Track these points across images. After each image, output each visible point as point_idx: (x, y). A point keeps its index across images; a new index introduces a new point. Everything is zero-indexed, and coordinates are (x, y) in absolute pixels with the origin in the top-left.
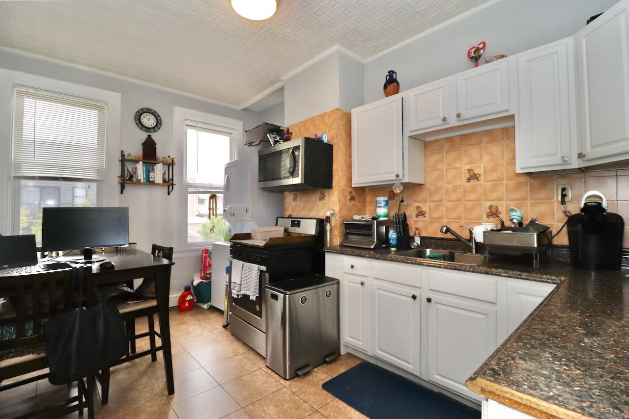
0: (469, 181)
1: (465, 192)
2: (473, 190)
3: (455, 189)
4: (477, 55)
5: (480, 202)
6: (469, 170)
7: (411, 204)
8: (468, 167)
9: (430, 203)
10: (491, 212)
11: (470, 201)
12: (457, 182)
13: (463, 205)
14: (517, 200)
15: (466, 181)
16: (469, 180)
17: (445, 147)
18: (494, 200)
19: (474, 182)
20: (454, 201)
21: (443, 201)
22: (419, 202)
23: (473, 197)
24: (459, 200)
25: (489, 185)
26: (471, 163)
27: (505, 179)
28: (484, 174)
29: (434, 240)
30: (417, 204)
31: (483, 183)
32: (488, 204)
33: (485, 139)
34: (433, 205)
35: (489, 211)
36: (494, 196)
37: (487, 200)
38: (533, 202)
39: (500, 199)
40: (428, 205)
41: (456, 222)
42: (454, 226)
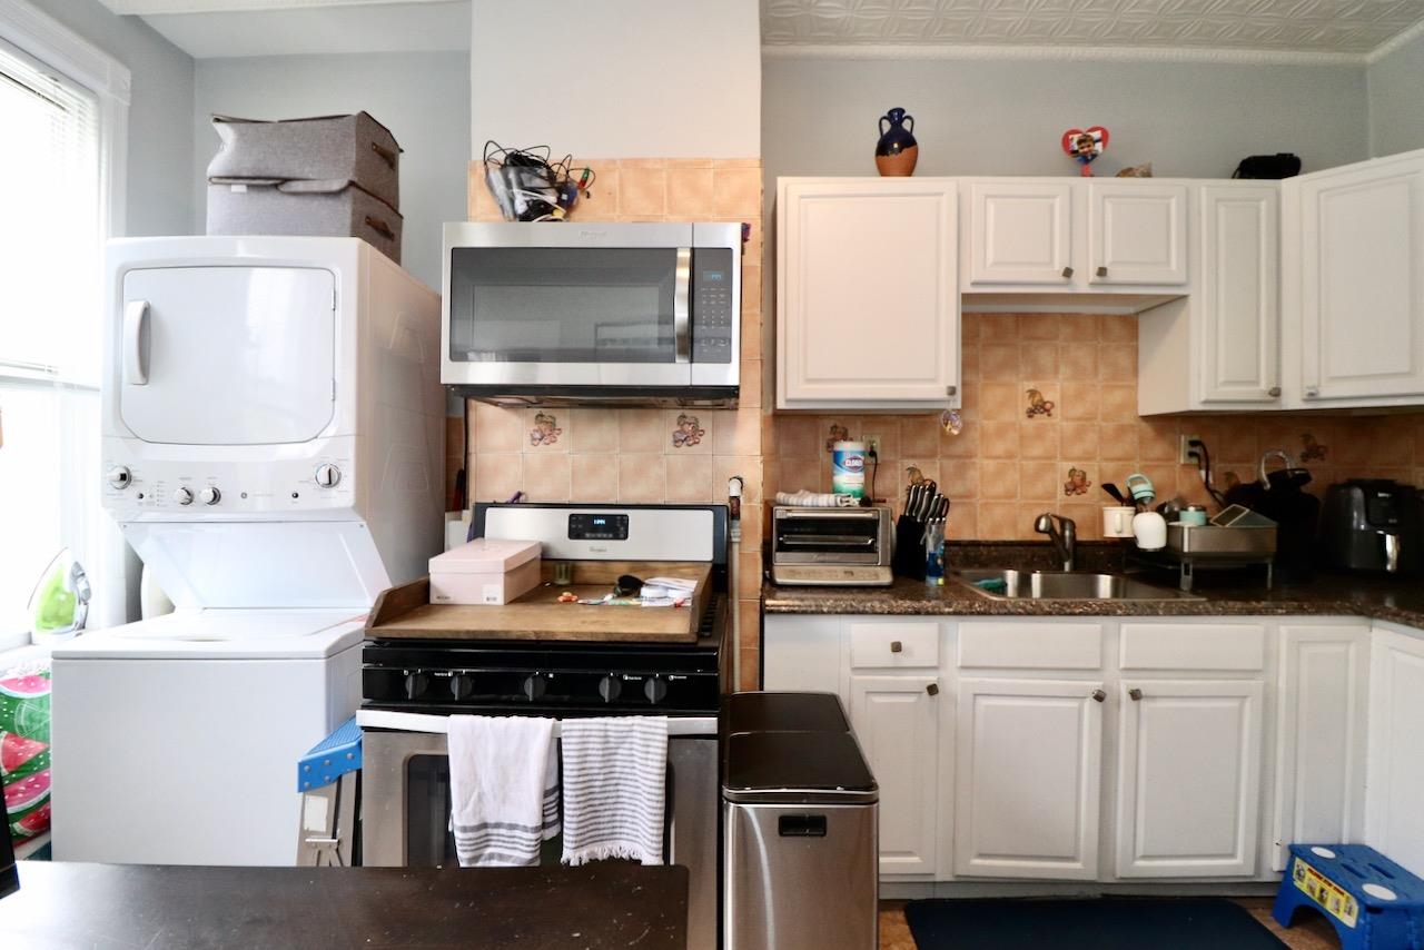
0: (1030, 417)
1: (1022, 437)
2: (1039, 434)
3: (1001, 432)
4: (1086, 149)
5: (1052, 462)
6: (1033, 393)
7: (894, 462)
8: (1031, 385)
9: (945, 462)
10: (1072, 482)
11: (1033, 458)
12: (1007, 417)
13: (1018, 467)
14: (1119, 460)
15: (1026, 415)
16: (1031, 413)
17: (982, 335)
18: (1079, 459)
19: (1040, 418)
20: (999, 457)
21: (976, 456)
22: (913, 457)
23: (1037, 450)
24: (1010, 456)
25: (1069, 427)
26: (1034, 376)
27: (1099, 417)
28: (1062, 403)
29: (957, 548)
30: (911, 463)
31: (1060, 422)
32: (1068, 466)
33: (1066, 330)
34: (950, 464)
35: (1070, 480)
36: (1077, 450)
37: (1066, 458)
38: (1144, 463)
39: (1089, 457)
40: (938, 466)
41: (1003, 504)
42: (999, 512)
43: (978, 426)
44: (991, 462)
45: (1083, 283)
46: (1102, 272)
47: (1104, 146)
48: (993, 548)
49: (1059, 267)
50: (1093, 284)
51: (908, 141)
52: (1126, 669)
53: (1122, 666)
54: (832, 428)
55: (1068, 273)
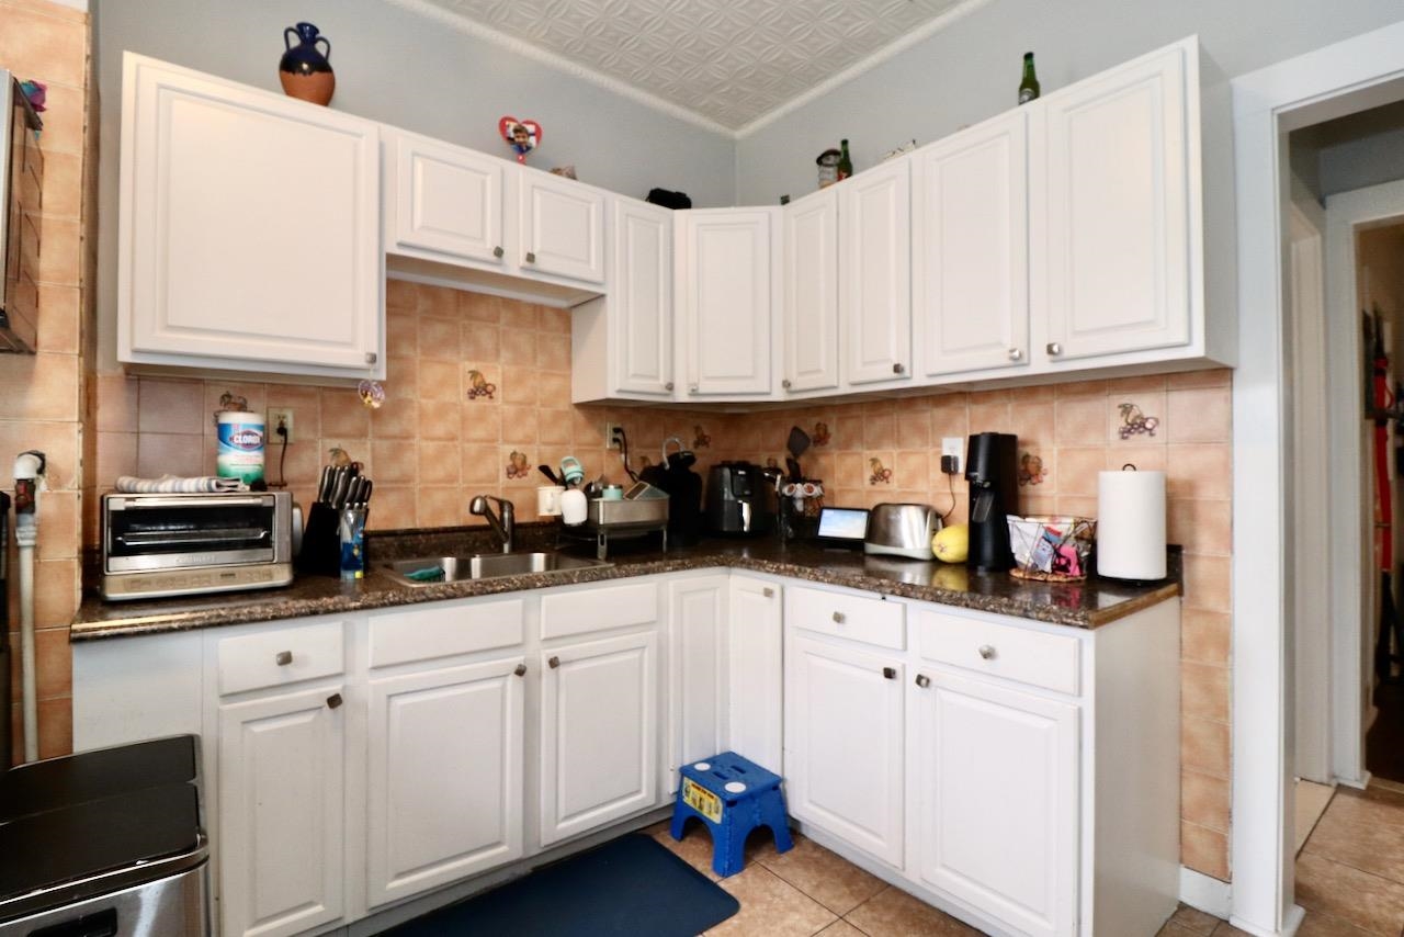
0: (472, 398)
1: (464, 420)
2: (481, 417)
3: (442, 411)
4: (521, 140)
5: (495, 444)
6: (474, 374)
7: (313, 442)
8: (473, 366)
9: (377, 442)
10: (514, 466)
11: (475, 441)
12: (448, 396)
13: (459, 449)
14: (556, 444)
15: (467, 396)
16: (473, 394)
17: (420, 308)
18: (520, 442)
19: (481, 400)
20: (439, 439)
21: (413, 437)
22: (338, 436)
23: (479, 432)
24: (451, 438)
25: (510, 410)
26: (476, 357)
27: (538, 403)
28: (503, 386)
29: (391, 539)
30: (335, 443)
31: (503, 406)
32: (509, 449)
33: (505, 316)
34: (384, 446)
35: (510, 463)
36: (519, 434)
37: (506, 441)
38: (576, 448)
39: (528, 441)
40: (369, 446)
41: (444, 489)
42: (439, 498)
43: (416, 405)
44: (431, 444)
45: (513, 266)
46: (531, 258)
47: (538, 140)
48: (432, 536)
49: (490, 246)
50: (523, 268)
51: (322, 65)
52: (546, 640)
53: (543, 636)
54: (223, 397)
55: (499, 252)
